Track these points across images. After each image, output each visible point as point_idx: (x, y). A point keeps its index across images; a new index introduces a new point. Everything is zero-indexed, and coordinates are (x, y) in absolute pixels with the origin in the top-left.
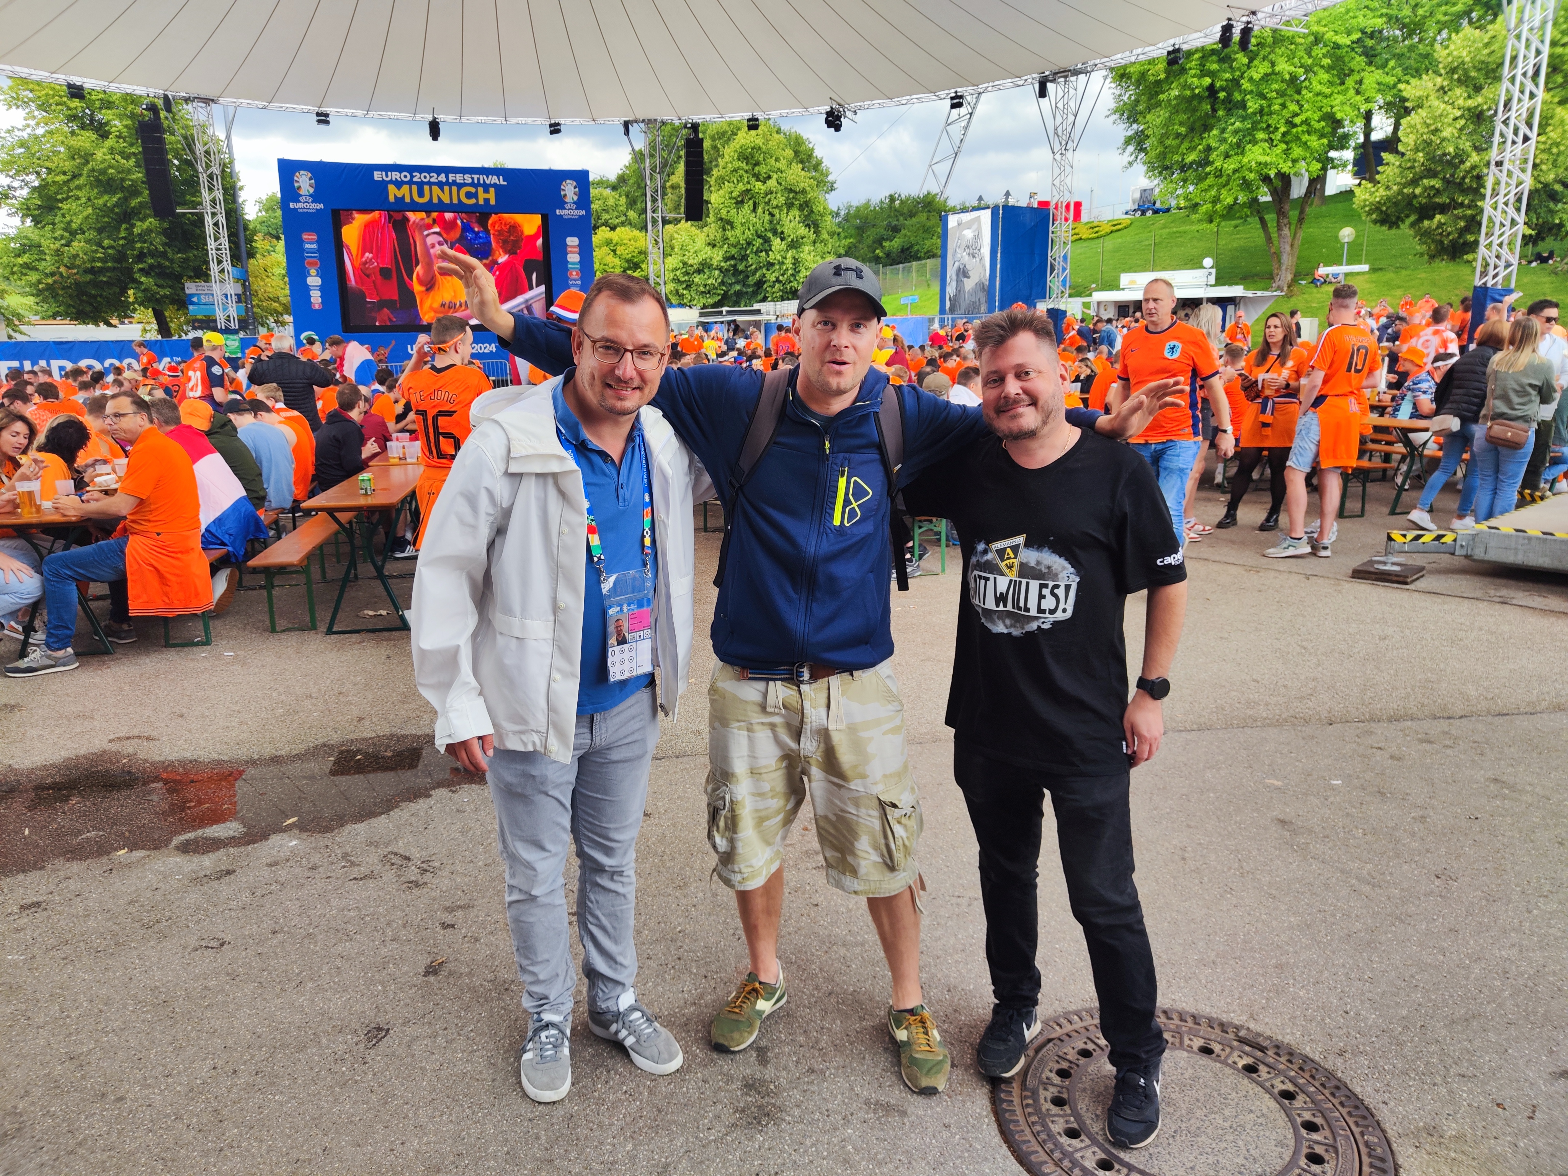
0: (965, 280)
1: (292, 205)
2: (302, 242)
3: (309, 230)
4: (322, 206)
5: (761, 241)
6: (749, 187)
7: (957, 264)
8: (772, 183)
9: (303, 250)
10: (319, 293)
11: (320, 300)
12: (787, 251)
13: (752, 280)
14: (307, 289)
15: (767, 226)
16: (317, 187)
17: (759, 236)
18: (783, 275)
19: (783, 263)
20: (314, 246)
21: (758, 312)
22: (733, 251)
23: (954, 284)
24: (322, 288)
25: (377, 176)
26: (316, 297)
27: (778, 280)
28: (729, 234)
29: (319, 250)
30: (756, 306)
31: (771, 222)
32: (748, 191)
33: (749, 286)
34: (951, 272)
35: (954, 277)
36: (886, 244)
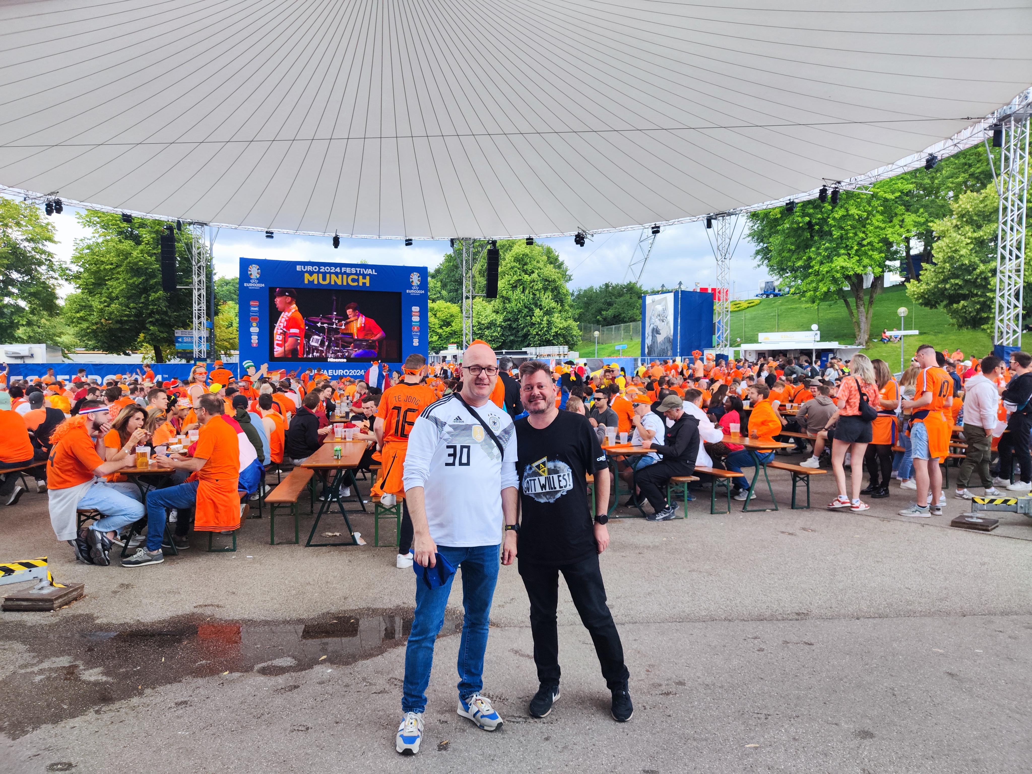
0: (658, 335)
1: (245, 285)
2: (250, 306)
3: (254, 300)
4: (263, 285)
5: (527, 310)
6: (520, 278)
7: (652, 326)
8: (535, 276)
9: (249, 311)
10: (257, 337)
11: (257, 341)
12: (544, 316)
13: (521, 334)
14: (250, 334)
15: (531, 301)
16: (261, 275)
17: (526, 307)
18: (541, 331)
19: (541, 324)
20: (257, 309)
21: (525, 353)
22: (510, 316)
23: (650, 338)
24: (259, 334)
25: (299, 268)
26: (255, 340)
27: (537, 334)
28: (507, 305)
29: (259, 311)
30: (524, 350)
31: (533, 299)
32: (520, 280)
33: (519, 337)
34: (648, 331)
35: (650, 334)
36: (604, 313)
